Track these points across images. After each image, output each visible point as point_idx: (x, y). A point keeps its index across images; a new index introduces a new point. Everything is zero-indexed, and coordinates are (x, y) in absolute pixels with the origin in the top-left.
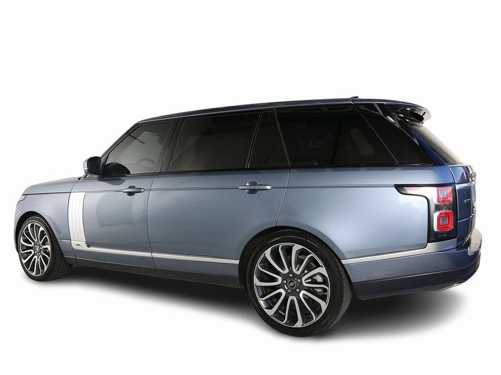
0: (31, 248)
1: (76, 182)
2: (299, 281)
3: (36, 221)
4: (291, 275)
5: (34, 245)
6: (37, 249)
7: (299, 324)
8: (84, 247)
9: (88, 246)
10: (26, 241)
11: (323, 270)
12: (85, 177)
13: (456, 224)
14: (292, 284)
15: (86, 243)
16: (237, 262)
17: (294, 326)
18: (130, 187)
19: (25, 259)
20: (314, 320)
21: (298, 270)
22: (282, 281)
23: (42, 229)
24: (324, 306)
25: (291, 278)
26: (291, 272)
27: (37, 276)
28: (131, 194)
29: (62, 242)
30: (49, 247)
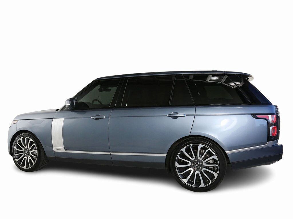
1: (55, 112)
3: (27, 136)
5: (24, 150)
6: (27, 153)
8: (63, 150)
9: (66, 150)
11: (215, 157)
12: (62, 110)
16: (165, 155)
18: (97, 116)
21: (201, 158)
28: (97, 119)
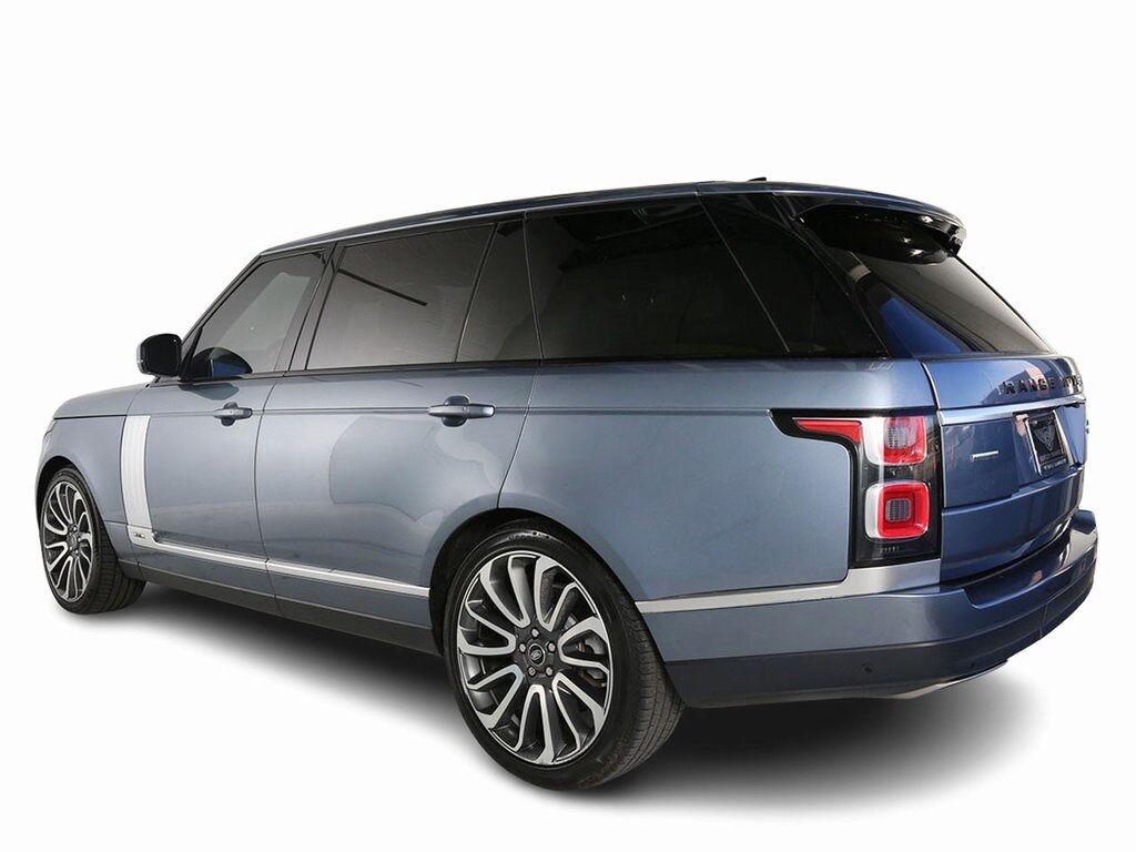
0: (63, 538)
2: (552, 647)
4: (535, 633)
7: (547, 757)
10: (54, 522)
13: (936, 522)
14: (535, 655)
15: (153, 531)
17: (537, 762)
19: (51, 561)
20: (578, 748)
22: (518, 646)
23: (78, 496)
24: (599, 715)
25: (535, 638)
26: (534, 624)
27: (71, 600)
29: (112, 528)
30: (89, 537)
